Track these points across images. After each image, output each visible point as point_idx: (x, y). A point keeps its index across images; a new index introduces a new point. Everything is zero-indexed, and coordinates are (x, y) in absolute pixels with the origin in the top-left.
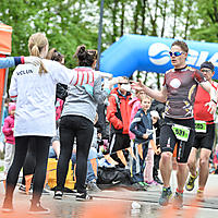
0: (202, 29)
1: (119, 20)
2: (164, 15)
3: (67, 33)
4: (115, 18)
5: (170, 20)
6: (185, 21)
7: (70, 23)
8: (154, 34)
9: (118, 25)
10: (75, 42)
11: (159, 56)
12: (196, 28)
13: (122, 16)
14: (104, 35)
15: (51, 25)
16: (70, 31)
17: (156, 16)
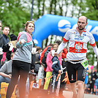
0: (89, 13)
1: (42, 6)
2: (67, 4)
3: (12, 12)
4: (39, 5)
5: (71, 7)
6: (79, 8)
7: (14, 7)
8: (61, 15)
9: (41, 9)
10: (16, 18)
11: (64, 27)
12: (85, 12)
13: (43, 4)
14: (33, 15)
15: (3, 8)
17: (63, 5)
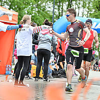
0: (94, 13)
1: (61, 10)
2: (79, 8)
3: (40, 15)
4: (59, 9)
5: (81, 10)
6: (87, 10)
7: (41, 11)
9: (61, 12)
10: (43, 18)
12: (92, 13)
13: (62, 8)
14: (55, 16)
15: (34, 12)
16: (41, 14)
17: (76, 8)
